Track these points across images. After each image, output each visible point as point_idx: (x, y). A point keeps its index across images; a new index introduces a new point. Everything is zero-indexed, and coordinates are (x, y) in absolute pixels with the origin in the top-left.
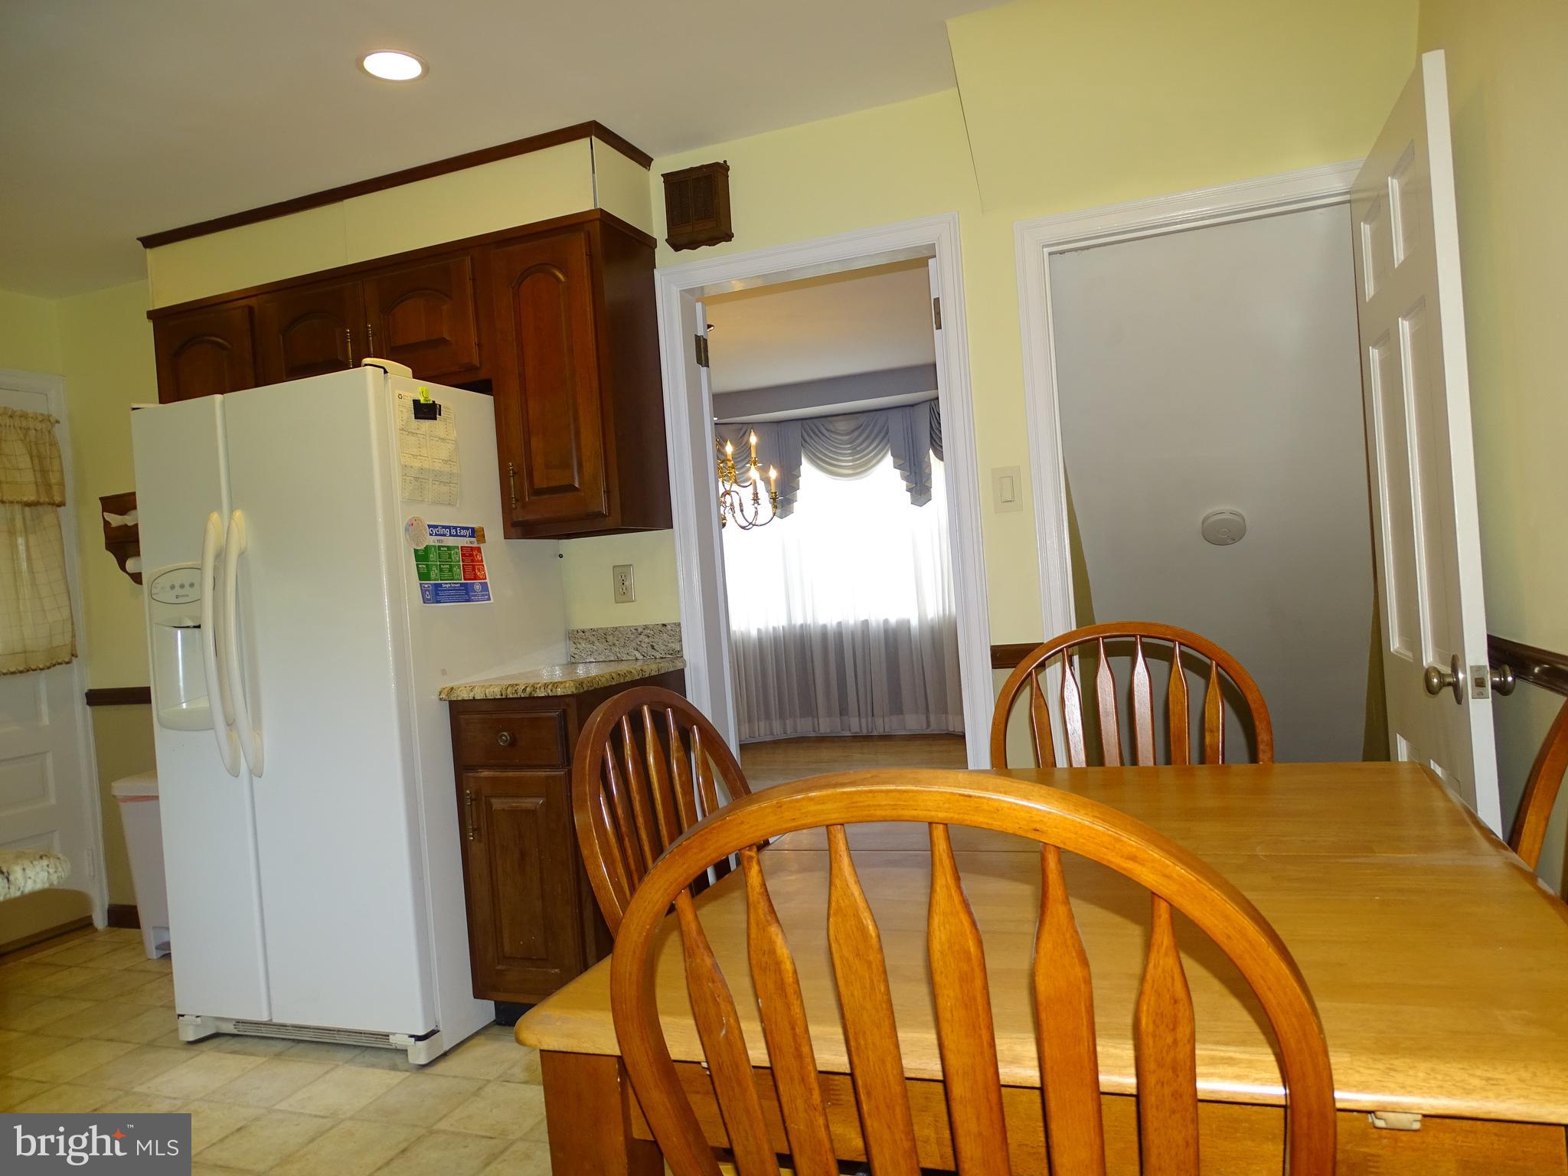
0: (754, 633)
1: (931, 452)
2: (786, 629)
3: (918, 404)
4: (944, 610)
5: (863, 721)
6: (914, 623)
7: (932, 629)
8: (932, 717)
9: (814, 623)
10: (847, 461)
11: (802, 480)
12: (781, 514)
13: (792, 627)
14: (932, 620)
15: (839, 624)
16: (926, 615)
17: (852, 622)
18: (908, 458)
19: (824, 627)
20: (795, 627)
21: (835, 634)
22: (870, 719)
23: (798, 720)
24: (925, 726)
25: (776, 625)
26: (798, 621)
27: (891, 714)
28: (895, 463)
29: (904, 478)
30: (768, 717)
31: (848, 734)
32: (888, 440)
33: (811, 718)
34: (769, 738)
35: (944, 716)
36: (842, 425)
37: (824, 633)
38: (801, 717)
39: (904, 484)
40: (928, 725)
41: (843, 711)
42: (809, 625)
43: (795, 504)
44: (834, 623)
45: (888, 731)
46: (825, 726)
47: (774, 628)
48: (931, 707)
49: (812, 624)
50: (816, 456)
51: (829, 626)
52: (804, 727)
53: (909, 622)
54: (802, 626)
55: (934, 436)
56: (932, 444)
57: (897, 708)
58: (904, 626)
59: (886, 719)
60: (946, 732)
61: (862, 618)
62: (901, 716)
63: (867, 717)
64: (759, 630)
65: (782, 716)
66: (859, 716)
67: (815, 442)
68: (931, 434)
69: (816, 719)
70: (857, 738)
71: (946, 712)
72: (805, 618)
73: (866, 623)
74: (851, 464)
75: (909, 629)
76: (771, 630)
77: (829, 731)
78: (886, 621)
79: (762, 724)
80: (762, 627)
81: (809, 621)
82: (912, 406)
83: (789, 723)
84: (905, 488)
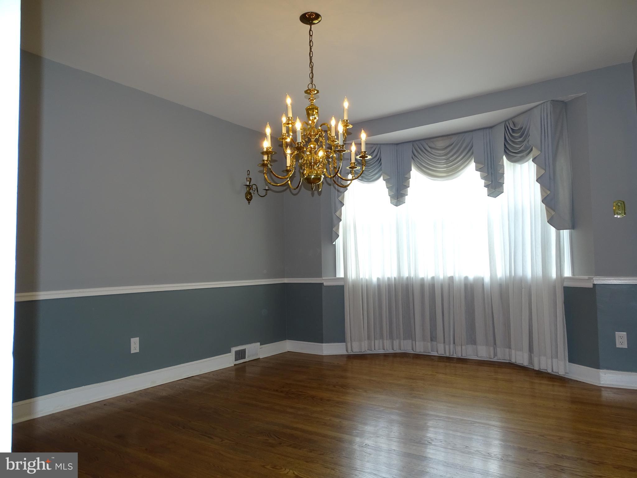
0: (375, 280)
1: (504, 157)
2: (397, 279)
3: (494, 126)
4: (510, 272)
5: (447, 347)
6: (487, 280)
7: (501, 285)
8: (498, 350)
9: (415, 276)
10: (442, 167)
11: (411, 181)
12: (397, 203)
13: (400, 278)
14: (500, 279)
15: (433, 278)
16: (496, 275)
17: (441, 277)
18: (486, 164)
19: (423, 279)
20: (403, 278)
21: (429, 285)
22: (452, 346)
23: (402, 341)
24: (492, 356)
25: (390, 276)
26: (405, 274)
27: (467, 344)
28: (476, 167)
29: (483, 178)
30: (382, 337)
31: (435, 354)
32: (473, 153)
33: (411, 340)
34: (382, 351)
35: (507, 350)
36: (440, 144)
37: (422, 283)
38: (404, 340)
39: (483, 182)
40: (495, 355)
41: (433, 338)
42: (413, 278)
43: (406, 197)
44: (430, 277)
45: (464, 356)
46: (420, 348)
47: (388, 278)
48: (498, 342)
49: (414, 278)
50: (423, 165)
51: (426, 279)
52: (406, 347)
53: (483, 279)
54: (407, 278)
55: (507, 146)
56: (505, 152)
57: (472, 341)
58: (479, 282)
59: (463, 347)
60: (508, 361)
61: (449, 274)
62: (474, 346)
63: (450, 344)
64: (378, 279)
65: (391, 338)
66: (444, 343)
67: (422, 156)
68: (505, 145)
69: (414, 342)
70: (442, 359)
71: (510, 348)
72: (409, 273)
73: (451, 279)
74: (445, 169)
75: (483, 285)
76: (386, 279)
77: (422, 351)
78: (466, 278)
79: (377, 342)
80: (380, 277)
81: (412, 275)
82: (491, 127)
83: (396, 343)
84: (484, 185)
